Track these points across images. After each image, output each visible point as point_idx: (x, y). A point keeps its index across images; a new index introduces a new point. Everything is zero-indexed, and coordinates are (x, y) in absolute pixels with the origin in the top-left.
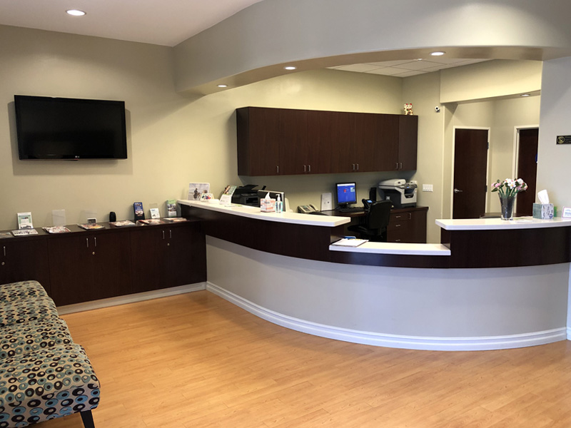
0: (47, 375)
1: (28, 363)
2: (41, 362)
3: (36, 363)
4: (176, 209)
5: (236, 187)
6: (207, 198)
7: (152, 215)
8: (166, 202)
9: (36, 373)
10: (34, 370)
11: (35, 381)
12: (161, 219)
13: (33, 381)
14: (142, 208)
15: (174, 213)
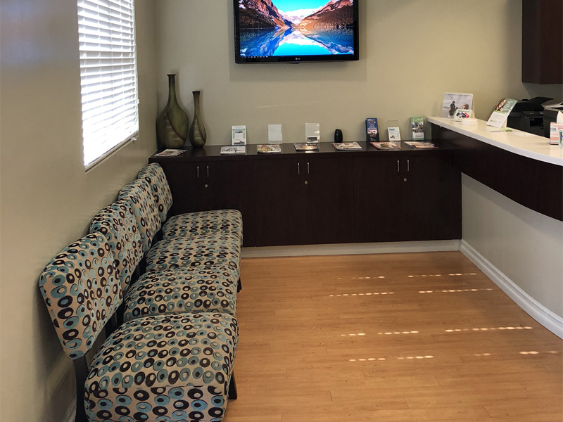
0: (217, 291)
1: (206, 274)
2: (216, 277)
3: (211, 277)
4: (423, 129)
5: (516, 102)
6: (464, 116)
7: (390, 136)
8: (410, 120)
9: (209, 286)
10: (207, 282)
11: (206, 293)
12: (402, 141)
13: (203, 293)
14: (376, 126)
15: (421, 135)
